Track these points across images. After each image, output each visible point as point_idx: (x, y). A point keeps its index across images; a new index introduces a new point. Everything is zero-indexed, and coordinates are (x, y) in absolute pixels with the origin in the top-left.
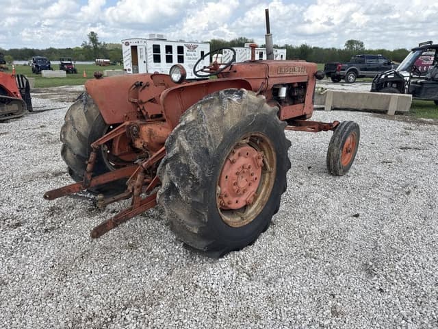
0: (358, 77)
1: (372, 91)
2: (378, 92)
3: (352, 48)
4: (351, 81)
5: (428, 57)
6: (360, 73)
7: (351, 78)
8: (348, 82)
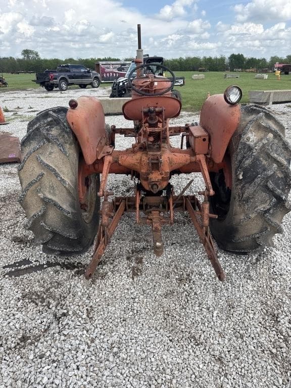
0: (68, 84)
1: (112, 96)
2: (121, 97)
3: (28, 57)
4: (64, 88)
5: (109, 66)
6: (70, 81)
7: (64, 86)
8: (61, 90)
